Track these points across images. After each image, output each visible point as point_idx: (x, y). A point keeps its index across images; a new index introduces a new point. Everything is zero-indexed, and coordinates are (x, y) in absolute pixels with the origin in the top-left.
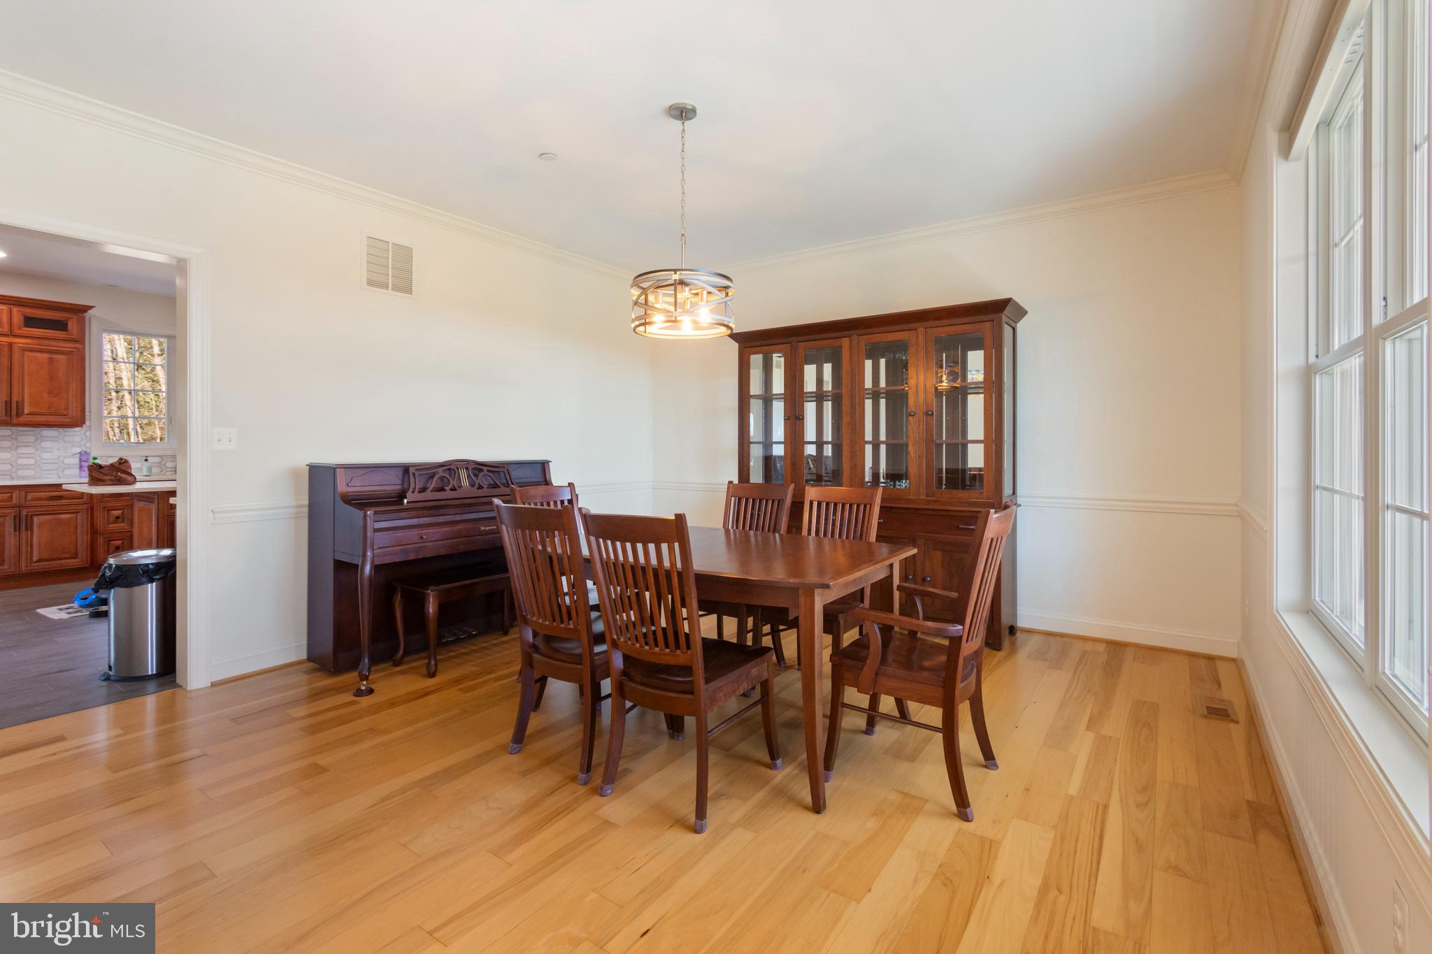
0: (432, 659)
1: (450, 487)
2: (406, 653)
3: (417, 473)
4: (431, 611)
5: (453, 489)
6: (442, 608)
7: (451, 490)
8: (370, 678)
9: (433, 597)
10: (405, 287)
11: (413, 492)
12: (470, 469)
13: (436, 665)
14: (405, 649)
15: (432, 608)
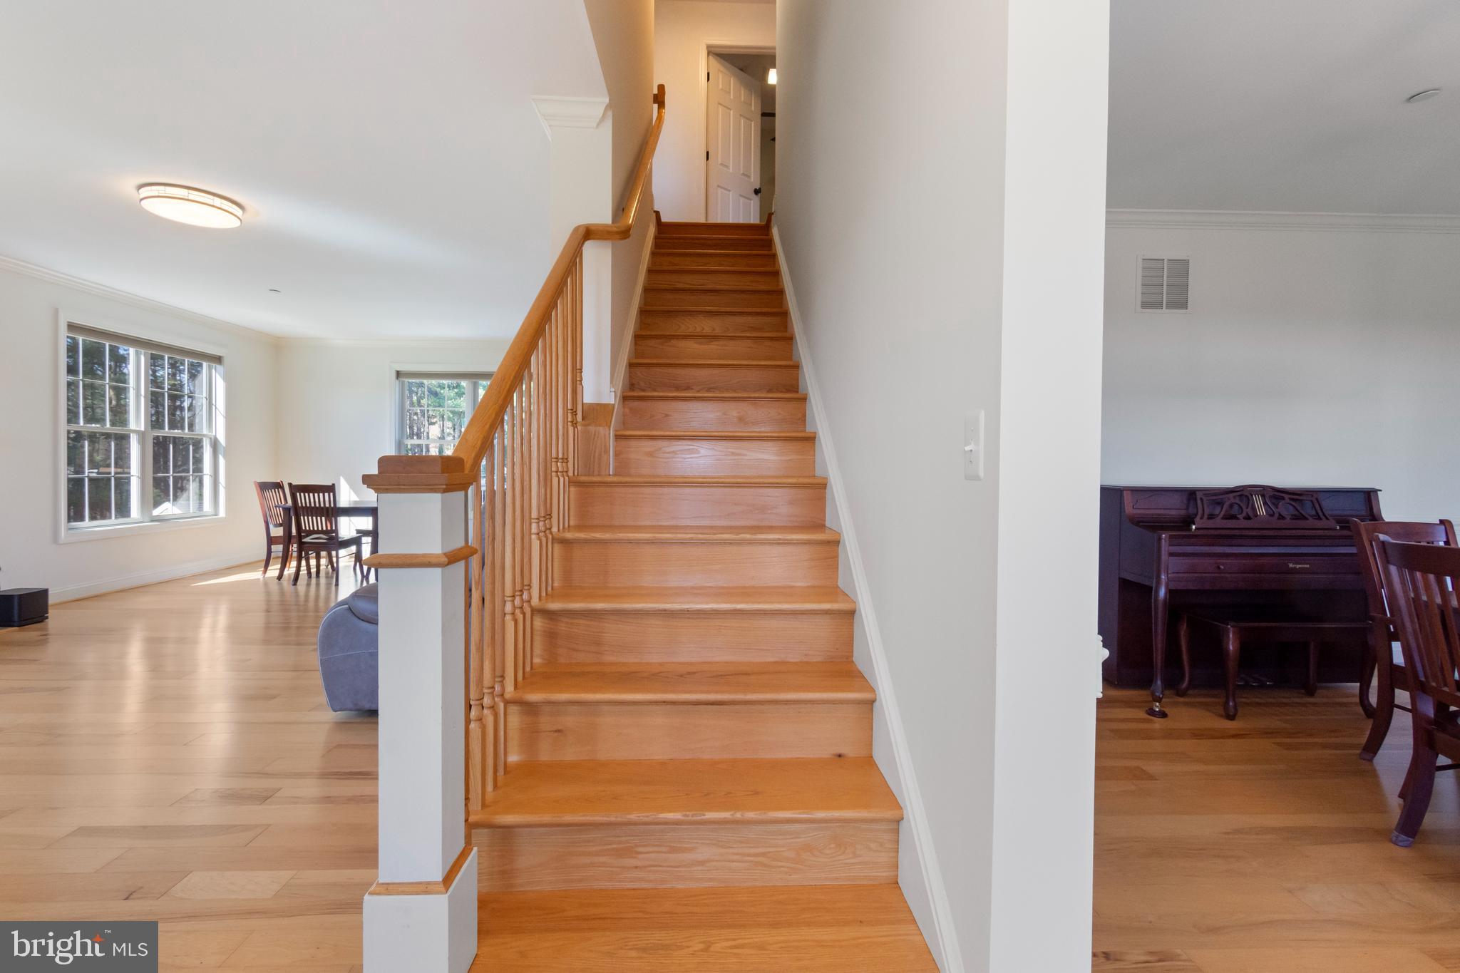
0: (1231, 699)
1: (1244, 514)
2: (1191, 686)
3: (1205, 499)
4: (1231, 648)
5: (1248, 518)
6: (1244, 647)
7: (1245, 518)
8: (1164, 700)
9: (1234, 633)
10: (1179, 302)
11: (1201, 518)
12: (1267, 496)
13: (1235, 707)
14: (1190, 681)
15: (1232, 646)
